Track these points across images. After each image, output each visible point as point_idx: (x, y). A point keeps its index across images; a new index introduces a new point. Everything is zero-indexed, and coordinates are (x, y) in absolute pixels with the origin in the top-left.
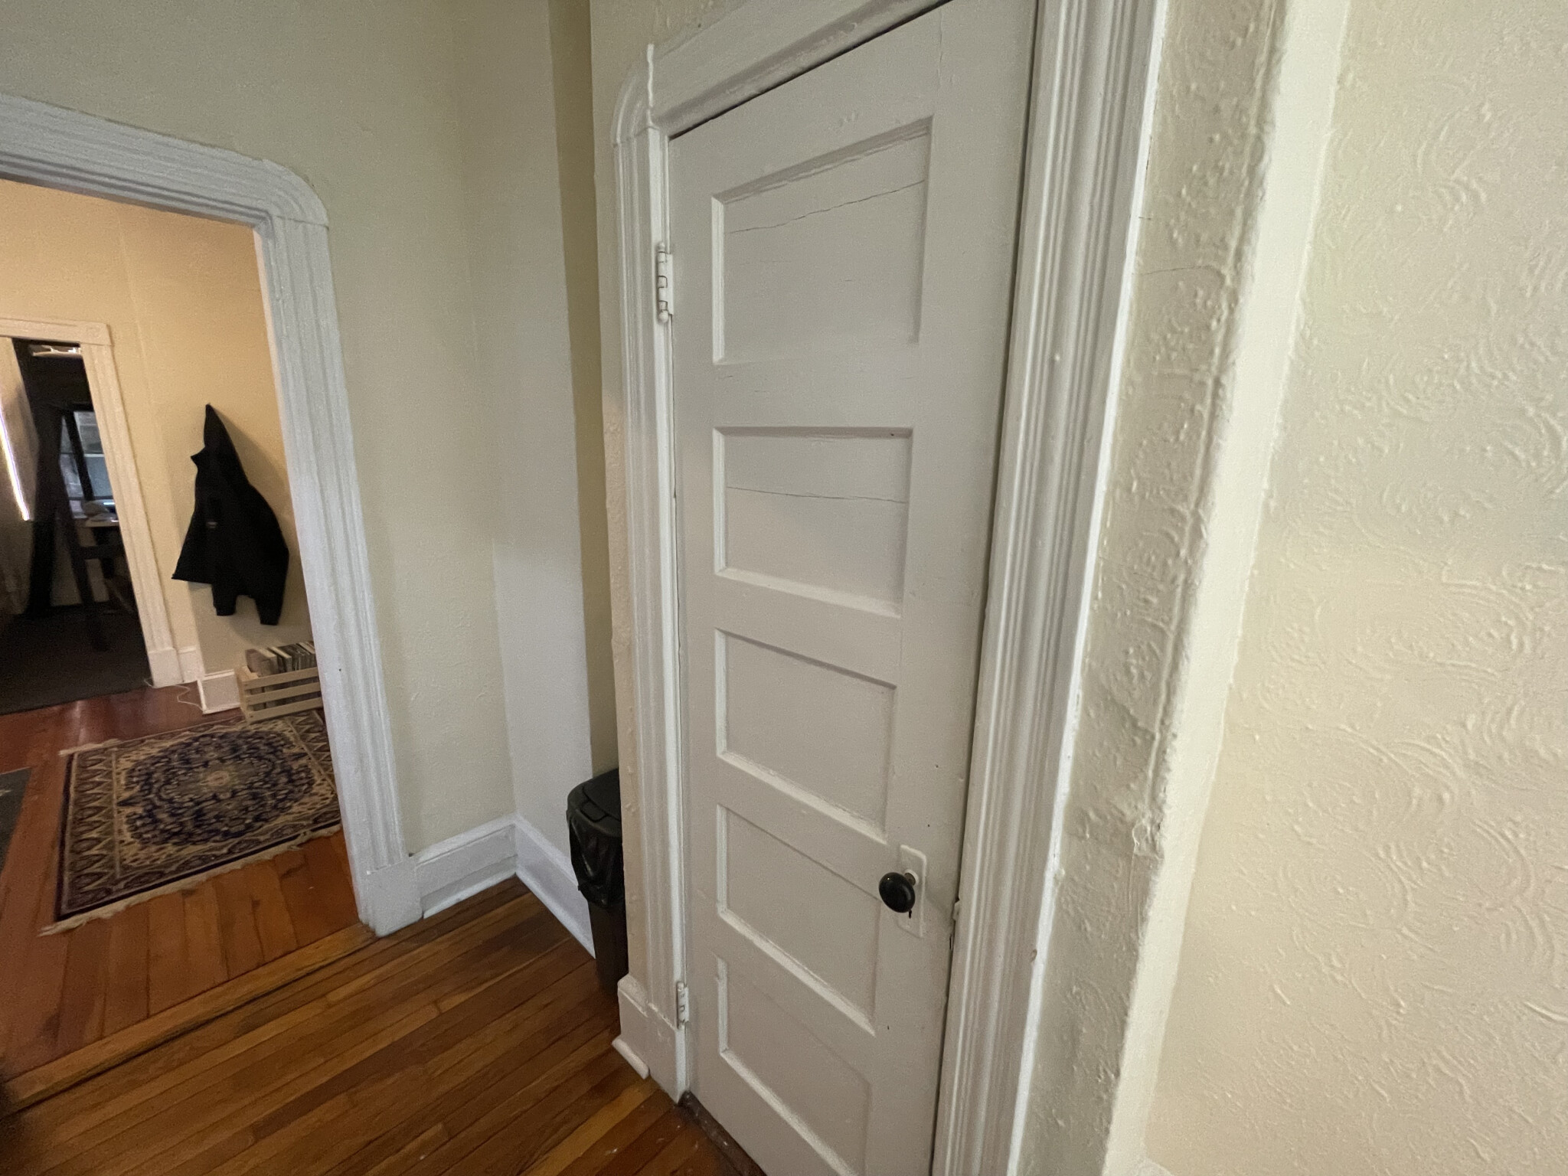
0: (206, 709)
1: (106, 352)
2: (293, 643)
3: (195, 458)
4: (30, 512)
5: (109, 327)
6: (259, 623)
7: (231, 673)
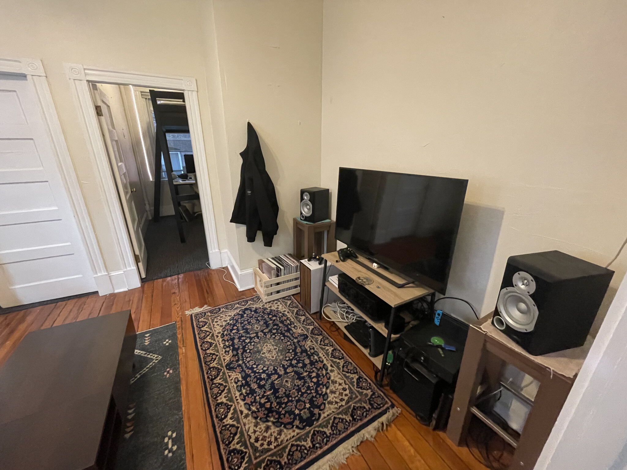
0: (240, 289)
1: (195, 93)
2: (277, 256)
3: (241, 154)
4: (154, 177)
5: (196, 80)
6: (263, 245)
7: (250, 271)
